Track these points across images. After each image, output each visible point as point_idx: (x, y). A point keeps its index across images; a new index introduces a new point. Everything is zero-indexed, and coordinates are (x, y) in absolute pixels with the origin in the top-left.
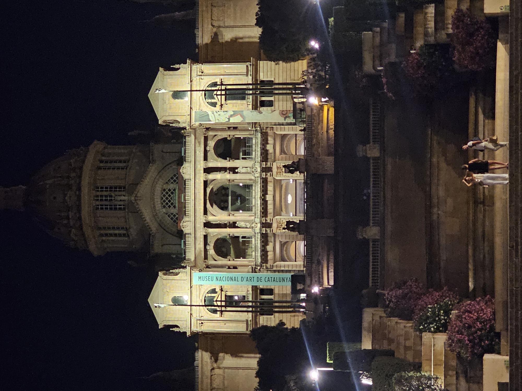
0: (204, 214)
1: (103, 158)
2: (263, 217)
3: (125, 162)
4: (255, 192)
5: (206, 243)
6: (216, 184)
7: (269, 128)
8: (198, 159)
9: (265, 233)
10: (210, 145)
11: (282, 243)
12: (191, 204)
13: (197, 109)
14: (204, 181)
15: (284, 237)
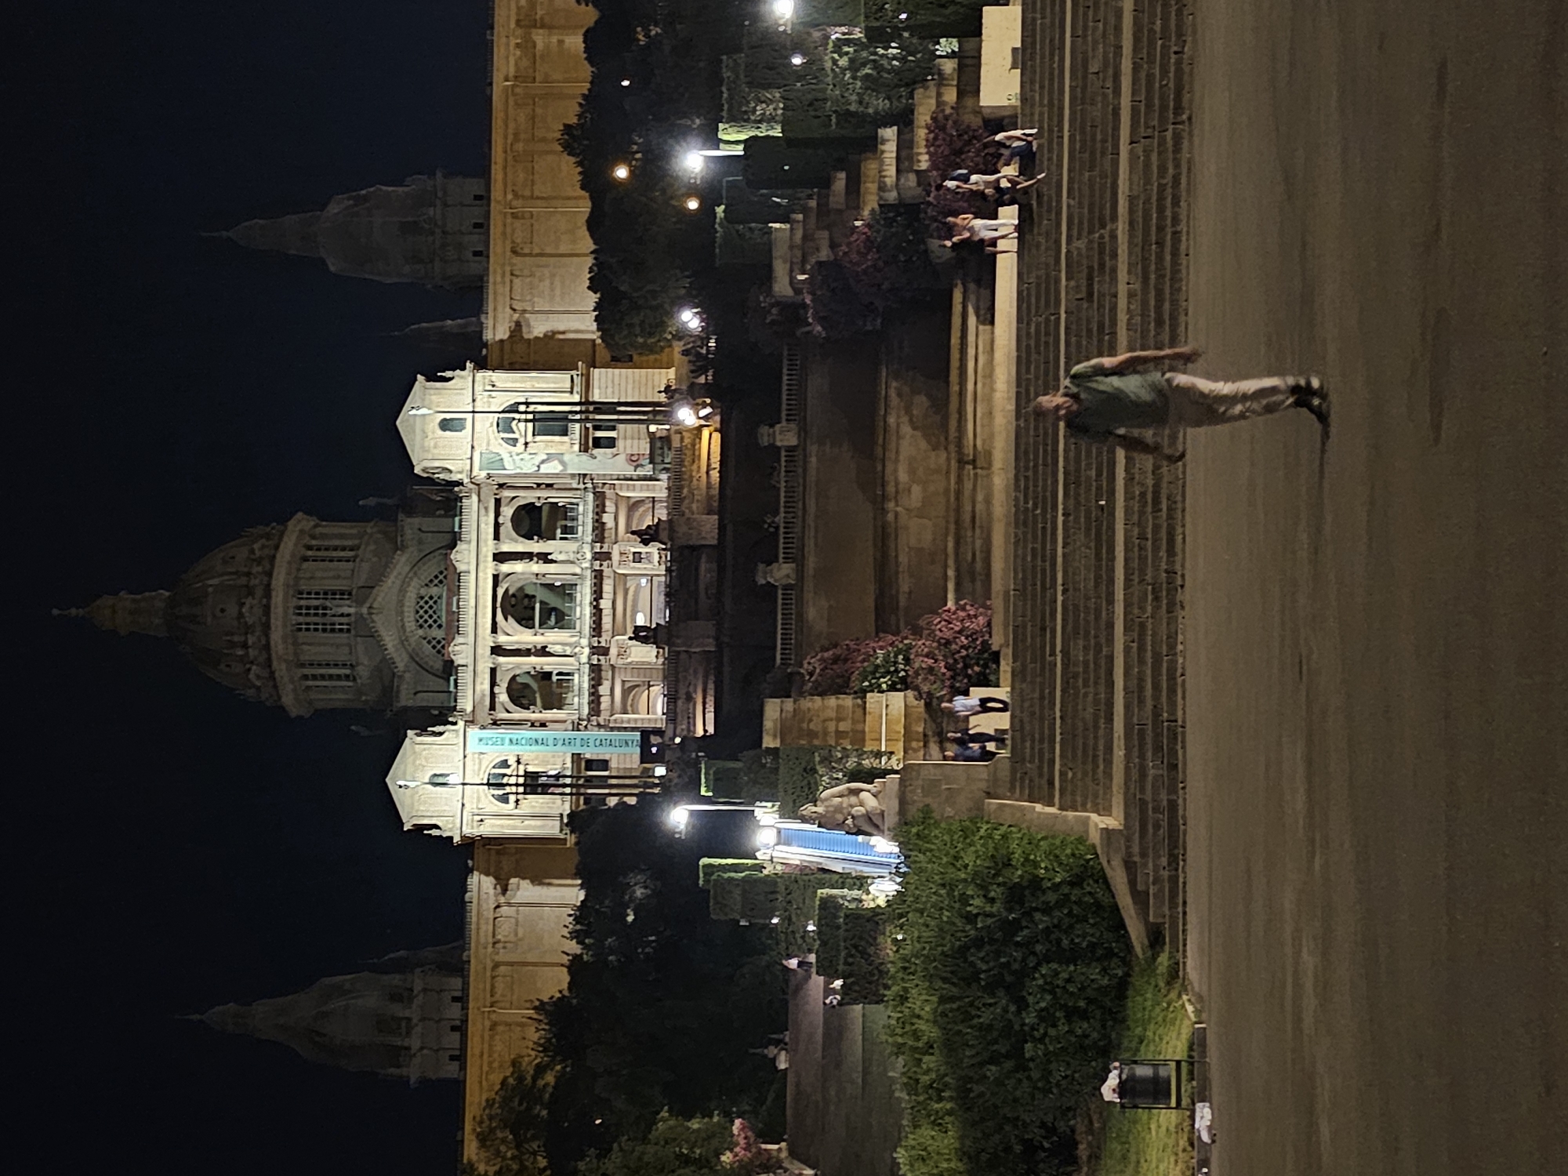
0: (492, 632)
2: (593, 637)
3: (352, 550)
4: (582, 595)
5: (493, 684)
6: (513, 583)
7: (607, 486)
8: (482, 536)
9: (597, 665)
10: (504, 514)
11: (627, 685)
12: (468, 615)
13: (484, 449)
14: (493, 574)
15: (629, 671)
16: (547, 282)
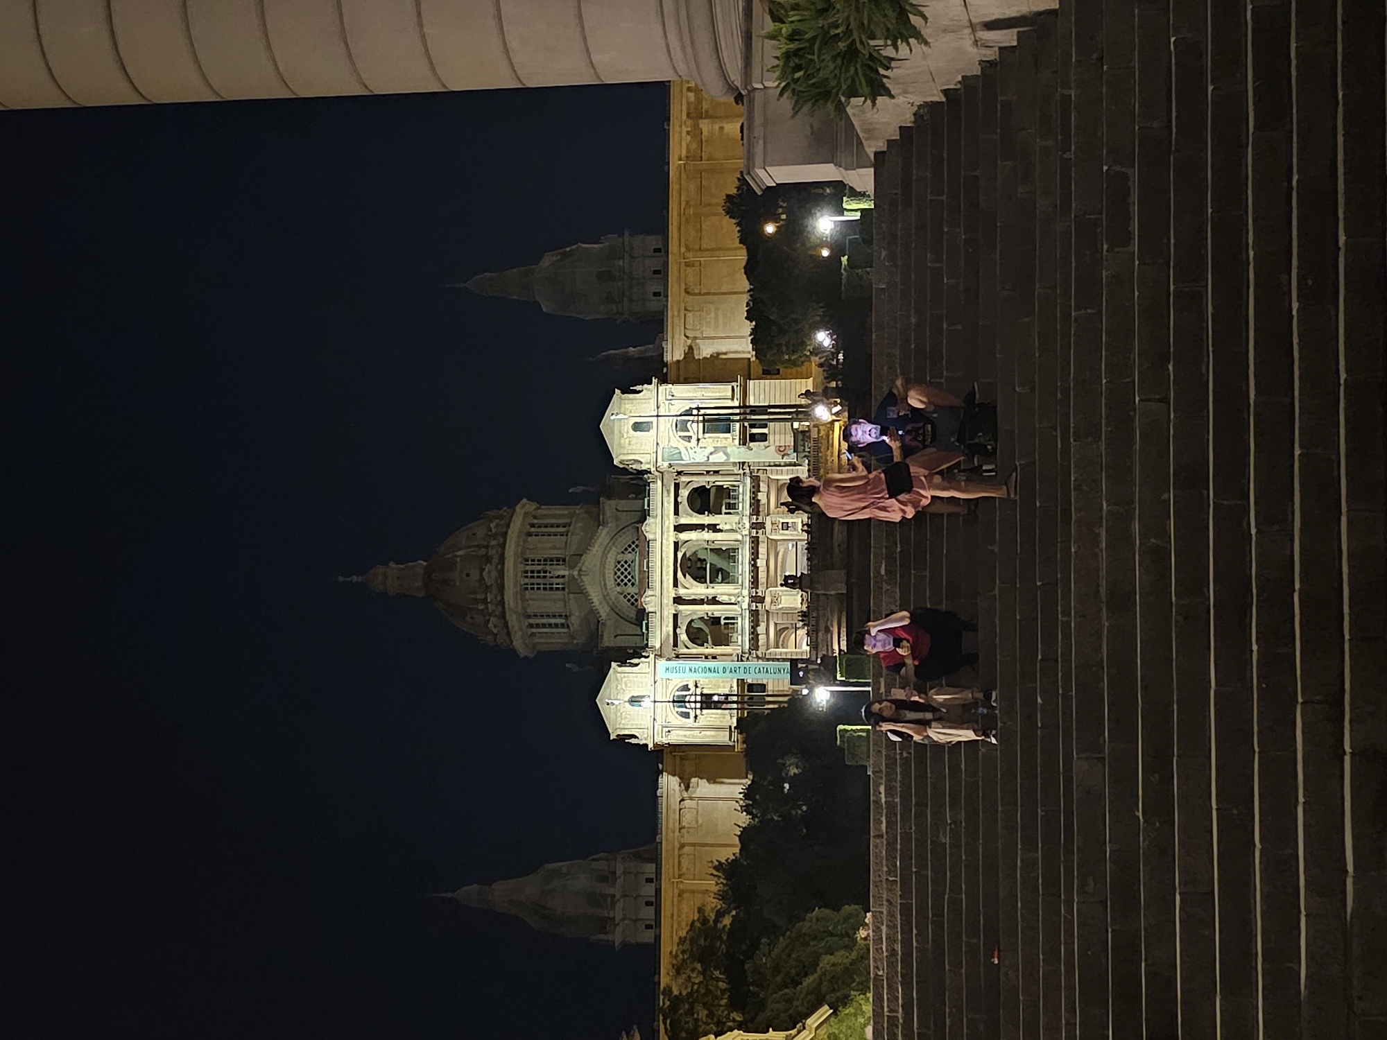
0: (674, 586)
1: (535, 521)
2: (752, 588)
3: (564, 526)
5: (676, 626)
6: (689, 548)
7: (761, 471)
8: (666, 512)
9: (756, 611)
10: (682, 495)
11: (778, 627)
12: (656, 573)
13: (666, 445)
14: (675, 542)
15: (780, 615)
16: (713, 315)
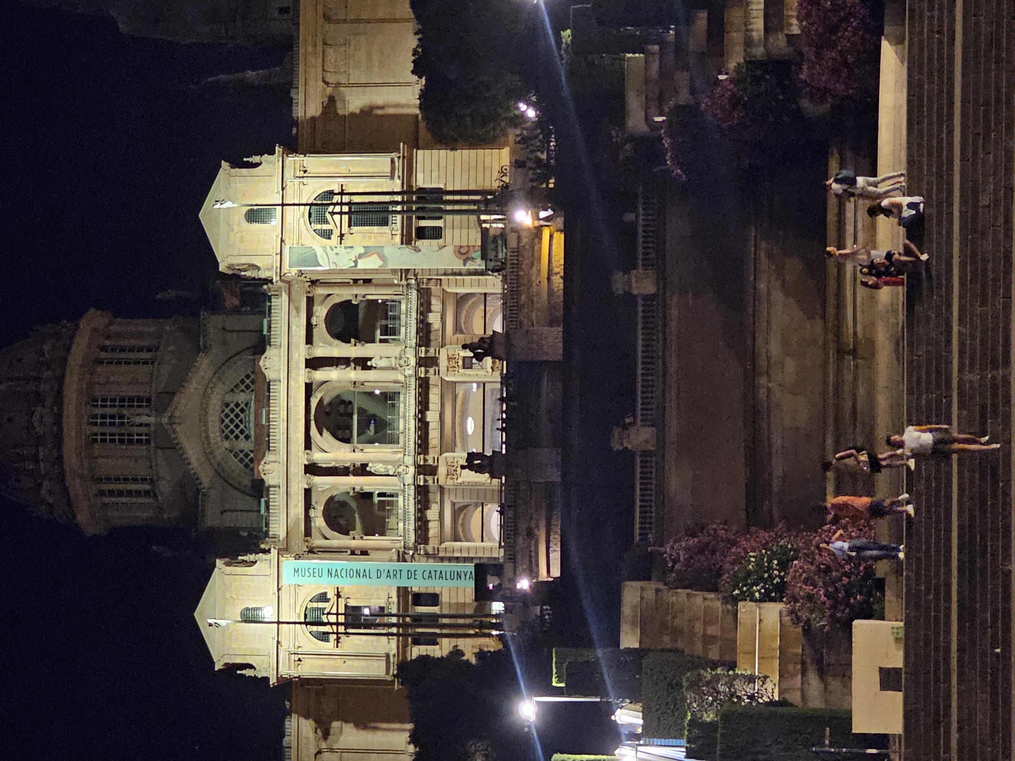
0: (306, 449)
1: (108, 343)
2: (419, 454)
3: (149, 350)
4: (405, 406)
5: (308, 506)
6: (328, 391)
7: (433, 282)
8: (294, 340)
9: (424, 486)
10: (317, 314)
11: (457, 506)
12: (280, 429)
13: (295, 242)
14: (306, 383)
15: (460, 493)
16: (364, 51)
